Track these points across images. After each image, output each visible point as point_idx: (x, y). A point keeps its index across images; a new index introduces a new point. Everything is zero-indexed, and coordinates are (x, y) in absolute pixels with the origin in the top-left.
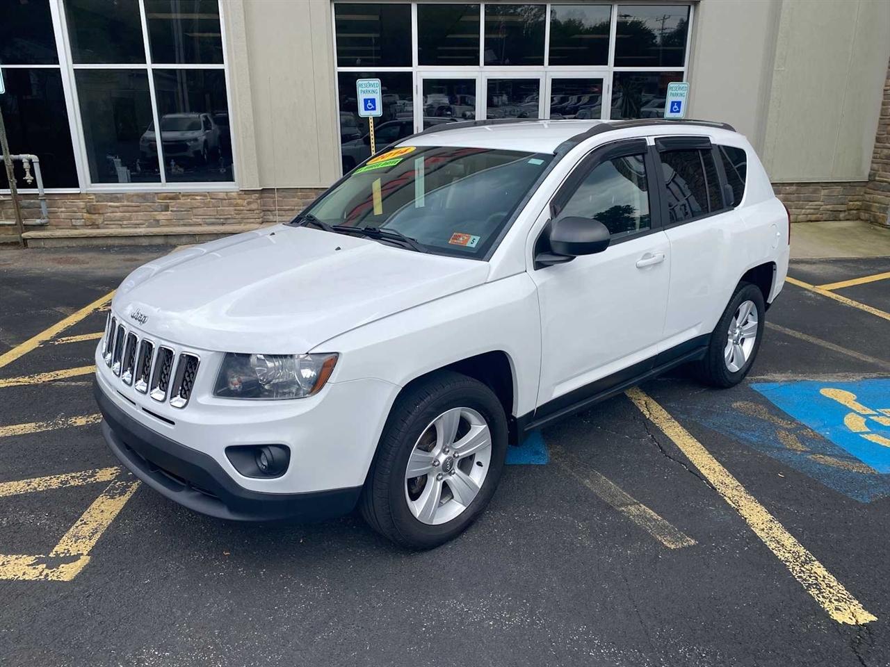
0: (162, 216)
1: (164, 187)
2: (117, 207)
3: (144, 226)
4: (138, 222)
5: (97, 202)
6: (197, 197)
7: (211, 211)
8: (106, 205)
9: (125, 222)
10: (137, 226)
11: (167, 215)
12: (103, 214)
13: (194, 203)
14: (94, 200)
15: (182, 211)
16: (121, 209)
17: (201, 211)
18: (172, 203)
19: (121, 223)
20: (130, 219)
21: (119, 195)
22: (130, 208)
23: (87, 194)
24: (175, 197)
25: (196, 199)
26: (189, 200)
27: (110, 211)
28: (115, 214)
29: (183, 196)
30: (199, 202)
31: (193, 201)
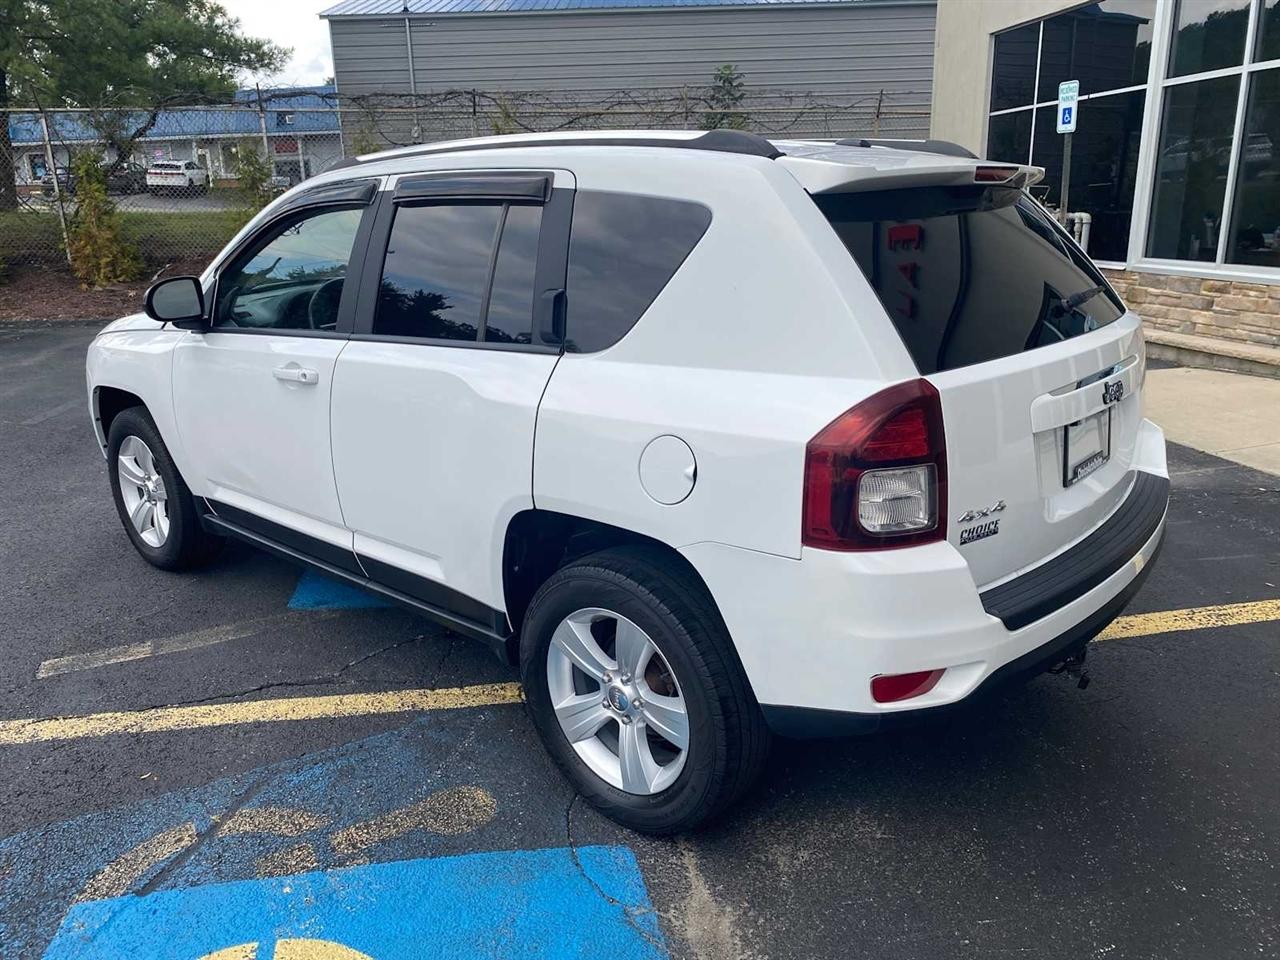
0: (1202, 317)
1: (1218, 270)
2: (1157, 296)
3: (1177, 329)
4: (1172, 322)
5: (1140, 285)
6: (1252, 293)
7: (1261, 319)
8: (1146, 291)
9: (1160, 320)
10: (1170, 328)
11: (1205, 316)
12: (1140, 303)
13: (1246, 303)
14: (1137, 283)
15: (1224, 313)
16: (1161, 299)
17: (1248, 317)
18: (1219, 298)
19: (1154, 319)
20: (1165, 316)
21: (1162, 278)
22: (1170, 300)
23: (1132, 272)
24: (1223, 288)
25: (1249, 296)
26: (1240, 296)
27: (1148, 300)
28: (1151, 306)
29: (1235, 288)
30: (1250, 301)
31: (1245, 298)
